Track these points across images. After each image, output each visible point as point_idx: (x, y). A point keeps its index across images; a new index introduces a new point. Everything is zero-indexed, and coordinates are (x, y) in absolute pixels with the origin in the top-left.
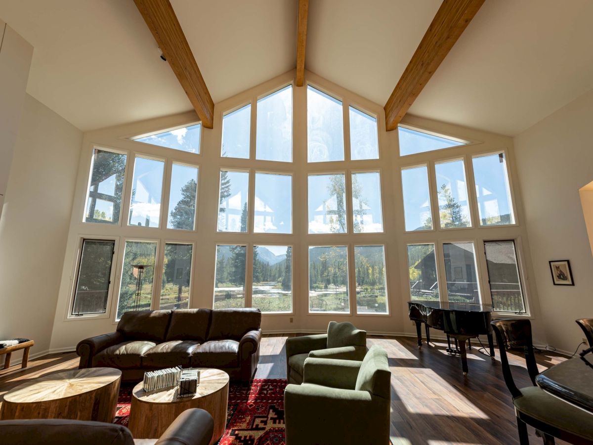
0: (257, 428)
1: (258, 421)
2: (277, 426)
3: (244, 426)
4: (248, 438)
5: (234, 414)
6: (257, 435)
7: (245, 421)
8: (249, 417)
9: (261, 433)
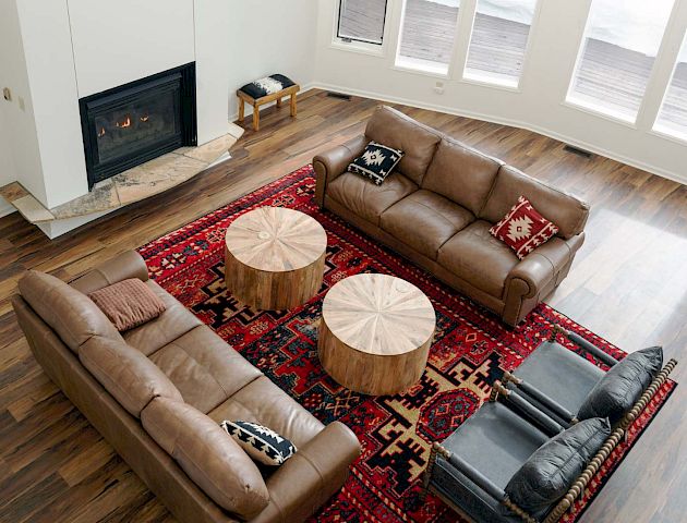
0: (451, 379)
1: (461, 367)
2: (475, 389)
3: (440, 364)
4: (432, 384)
5: (442, 338)
6: (445, 386)
7: (446, 358)
8: (455, 356)
9: (450, 387)
